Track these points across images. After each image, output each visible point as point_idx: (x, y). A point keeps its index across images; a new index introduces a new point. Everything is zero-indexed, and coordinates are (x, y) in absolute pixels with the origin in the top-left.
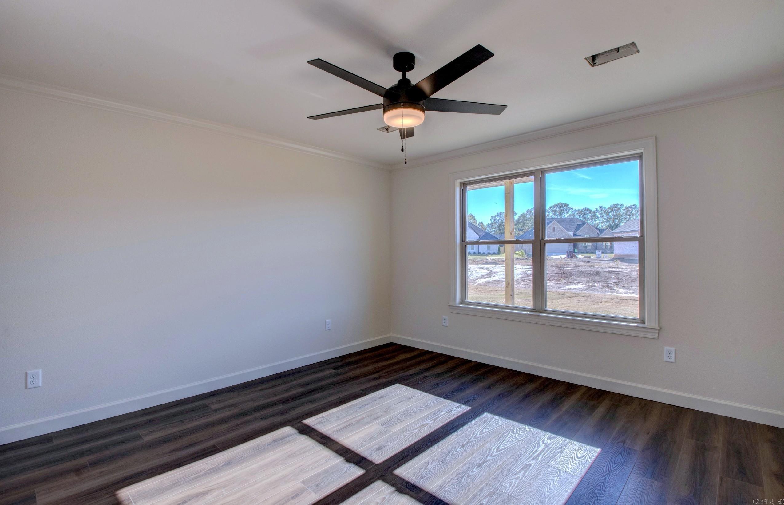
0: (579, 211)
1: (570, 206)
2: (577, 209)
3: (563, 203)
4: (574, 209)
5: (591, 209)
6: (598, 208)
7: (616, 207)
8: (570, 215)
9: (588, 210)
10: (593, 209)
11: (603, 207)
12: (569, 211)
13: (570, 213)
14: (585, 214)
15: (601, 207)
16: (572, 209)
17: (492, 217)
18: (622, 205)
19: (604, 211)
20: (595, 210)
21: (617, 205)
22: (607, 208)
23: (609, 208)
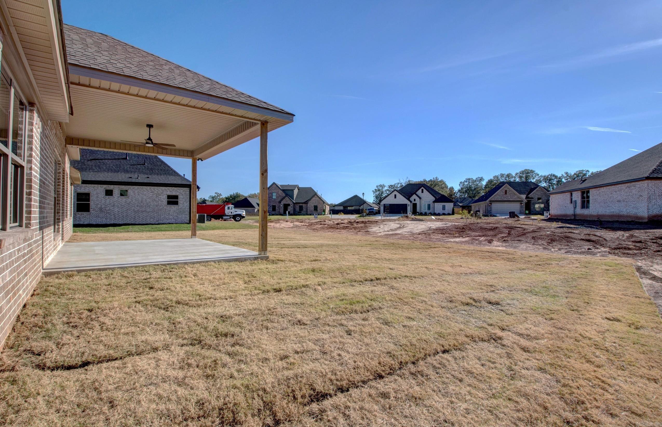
0: (545, 176)
1: (536, 172)
2: (543, 175)
3: (529, 170)
4: (540, 175)
5: (556, 174)
6: (564, 174)
7: (581, 173)
8: (536, 180)
9: (554, 175)
10: (559, 175)
11: (569, 173)
12: (535, 176)
13: (536, 179)
14: (550, 180)
15: (567, 173)
16: (538, 175)
17: (461, 183)
18: (588, 171)
19: (569, 177)
20: (561, 175)
21: (583, 171)
22: (573, 174)
23: (575, 174)
